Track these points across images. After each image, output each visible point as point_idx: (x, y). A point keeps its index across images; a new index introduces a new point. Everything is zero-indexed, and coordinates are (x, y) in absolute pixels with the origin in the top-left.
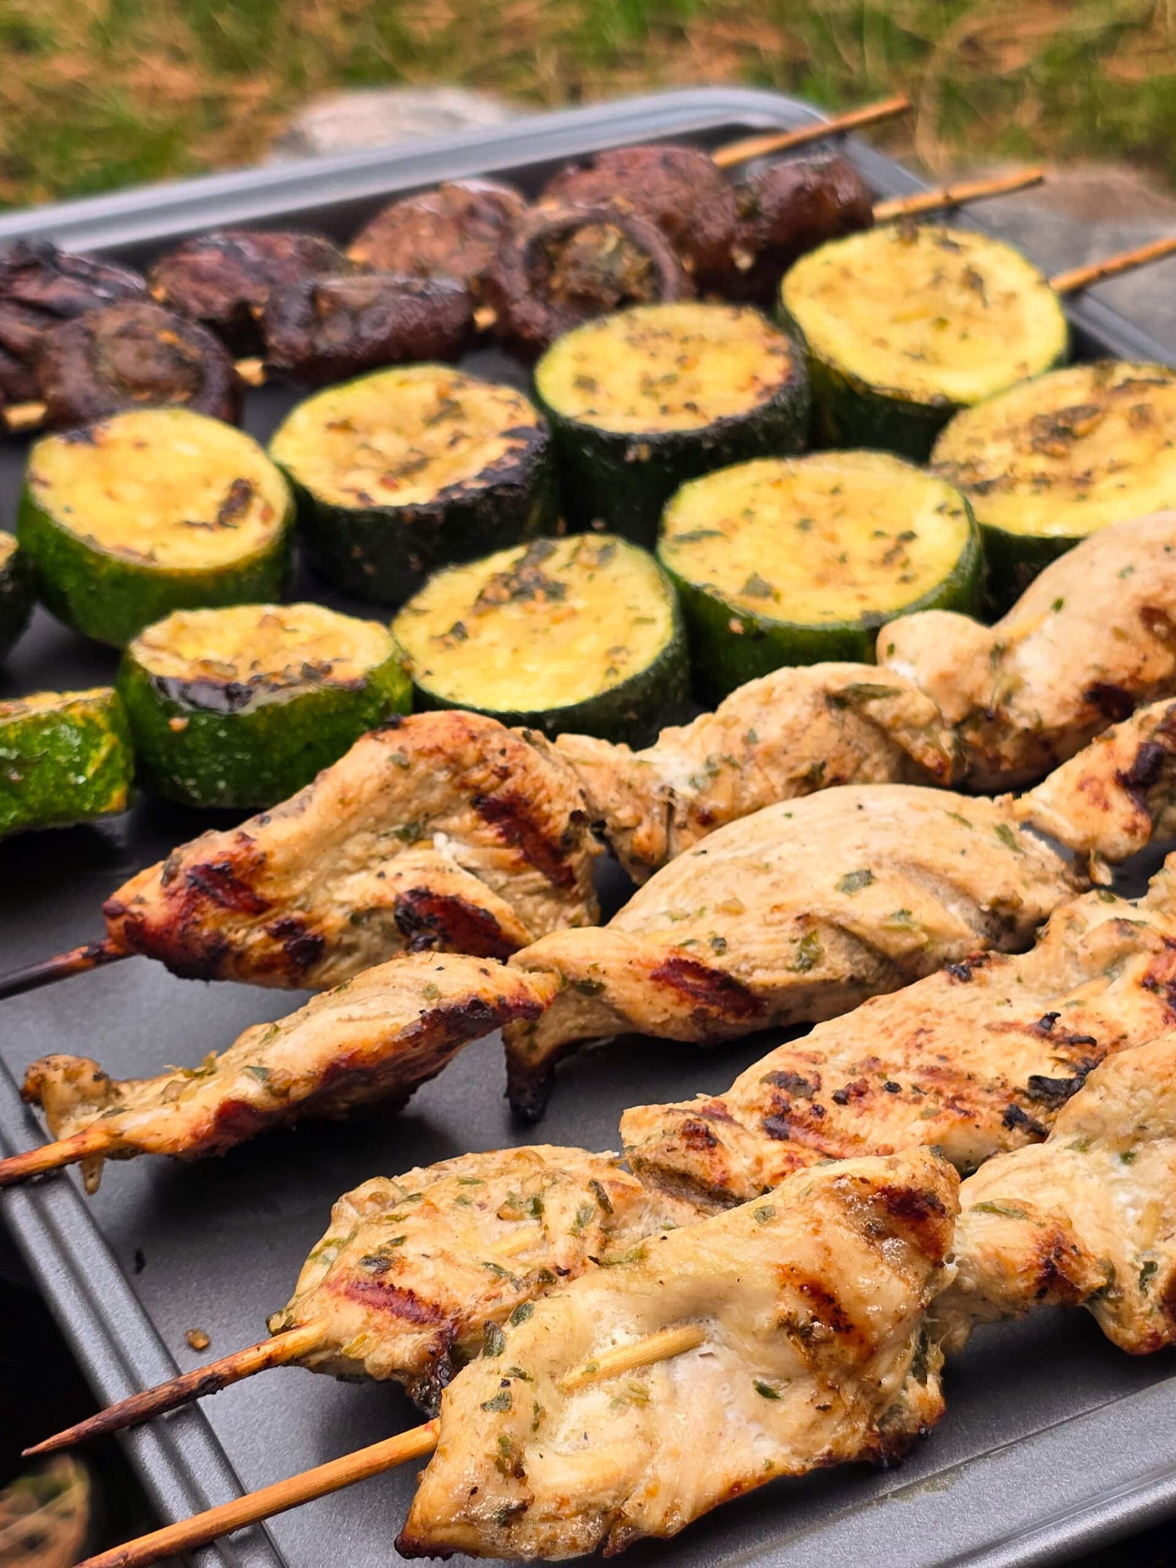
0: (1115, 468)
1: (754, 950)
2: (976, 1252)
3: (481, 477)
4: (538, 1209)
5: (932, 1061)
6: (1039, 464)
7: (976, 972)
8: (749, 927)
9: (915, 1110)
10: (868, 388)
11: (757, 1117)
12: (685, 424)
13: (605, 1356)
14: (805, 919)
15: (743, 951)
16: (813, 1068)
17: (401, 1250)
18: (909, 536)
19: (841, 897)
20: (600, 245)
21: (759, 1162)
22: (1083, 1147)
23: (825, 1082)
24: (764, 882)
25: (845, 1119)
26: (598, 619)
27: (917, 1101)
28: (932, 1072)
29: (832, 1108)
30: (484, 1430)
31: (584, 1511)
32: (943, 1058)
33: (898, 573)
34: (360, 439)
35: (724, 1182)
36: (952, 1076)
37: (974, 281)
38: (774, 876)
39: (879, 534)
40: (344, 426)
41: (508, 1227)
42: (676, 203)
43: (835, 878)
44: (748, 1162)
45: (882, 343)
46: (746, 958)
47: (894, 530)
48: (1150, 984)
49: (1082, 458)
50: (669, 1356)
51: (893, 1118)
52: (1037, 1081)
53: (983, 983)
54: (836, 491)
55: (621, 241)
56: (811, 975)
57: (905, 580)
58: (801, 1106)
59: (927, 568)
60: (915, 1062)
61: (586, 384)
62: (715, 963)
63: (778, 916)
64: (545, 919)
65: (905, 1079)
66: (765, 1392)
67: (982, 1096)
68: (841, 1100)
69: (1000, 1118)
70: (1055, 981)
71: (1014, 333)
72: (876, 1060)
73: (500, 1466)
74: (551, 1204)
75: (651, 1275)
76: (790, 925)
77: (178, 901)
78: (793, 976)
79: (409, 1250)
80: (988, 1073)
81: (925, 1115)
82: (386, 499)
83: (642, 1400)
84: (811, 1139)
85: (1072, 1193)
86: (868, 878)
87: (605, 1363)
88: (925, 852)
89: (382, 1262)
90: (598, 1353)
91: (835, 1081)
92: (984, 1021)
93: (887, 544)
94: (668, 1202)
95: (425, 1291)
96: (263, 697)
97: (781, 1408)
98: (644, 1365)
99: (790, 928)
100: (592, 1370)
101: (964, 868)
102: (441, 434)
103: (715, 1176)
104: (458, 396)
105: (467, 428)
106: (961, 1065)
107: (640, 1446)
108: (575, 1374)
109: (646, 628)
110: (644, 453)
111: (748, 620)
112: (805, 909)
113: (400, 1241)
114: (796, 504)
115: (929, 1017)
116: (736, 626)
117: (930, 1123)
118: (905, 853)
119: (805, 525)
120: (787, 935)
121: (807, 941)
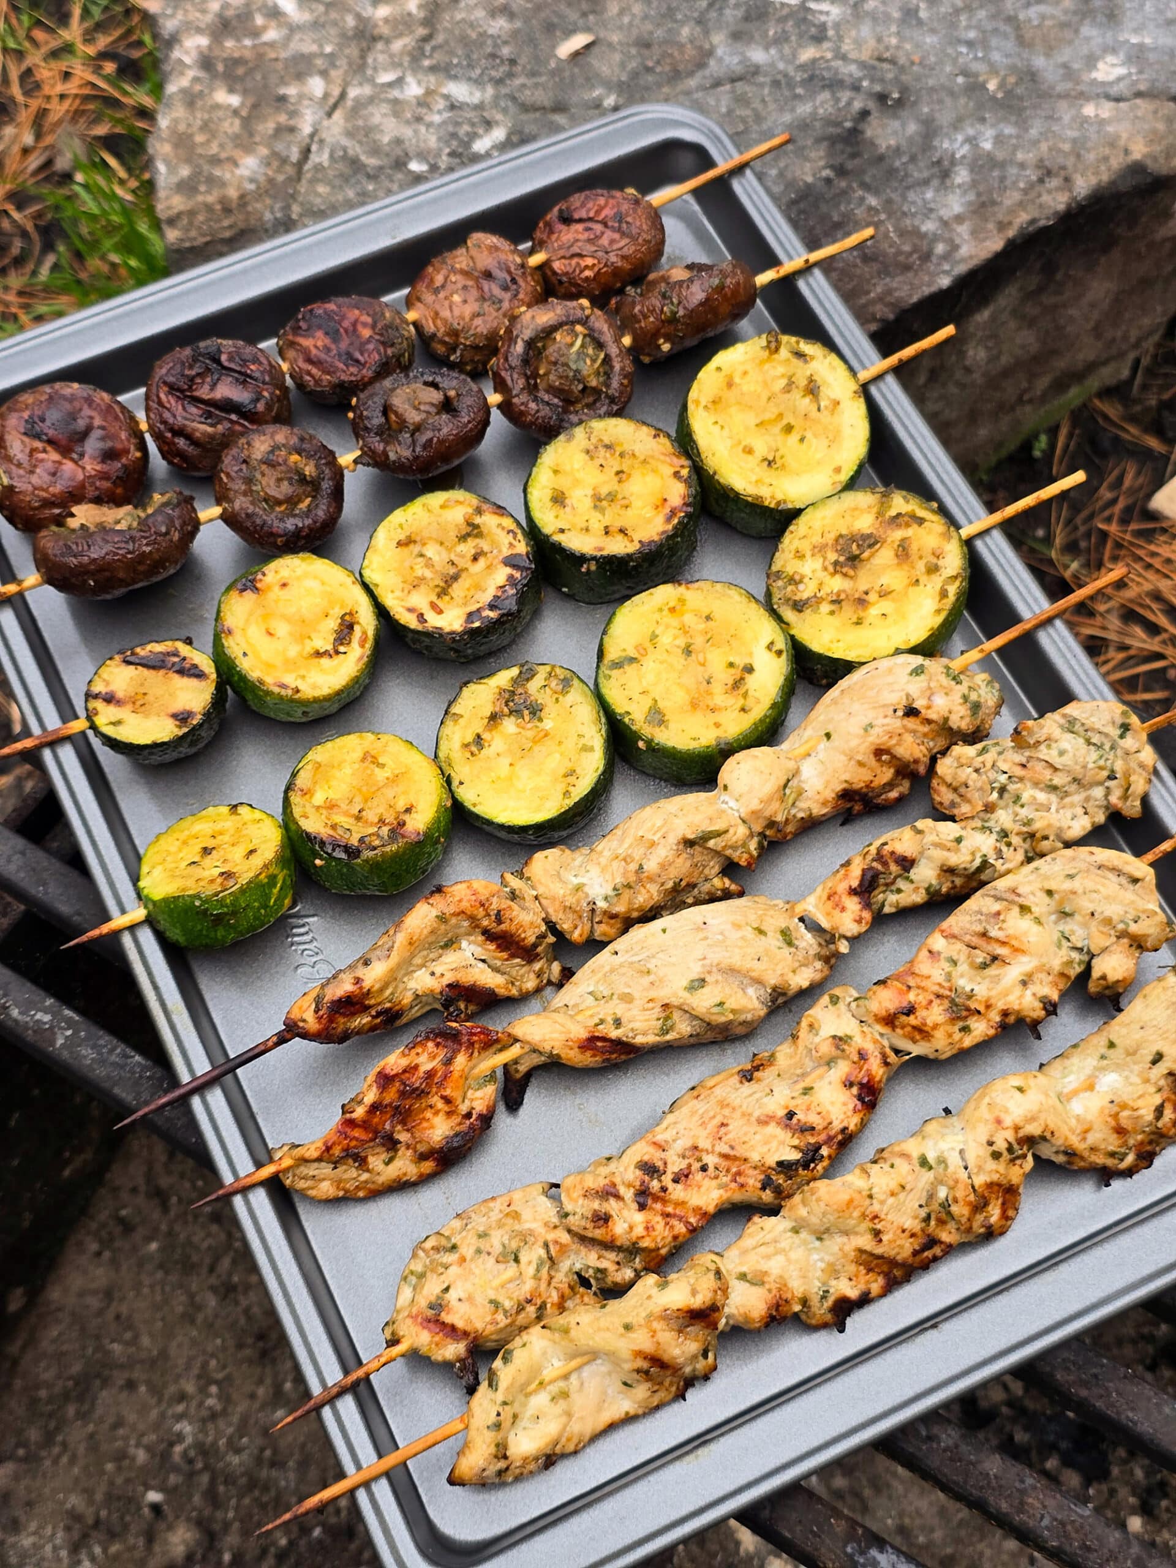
0: (884, 594)
1: (636, 1025)
2: (735, 1312)
3: (492, 607)
4: (517, 1260)
5: (725, 1149)
6: (836, 584)
7: (756, 1074)
8: (635, 1012)
9: (714, 1183)
10: (737, 494)
11: (632, 1190)
12: (618, 547)
13: (548, 1374)
14: (666, 1006)
15: (631, 1026)
16: (663, 1155)
17: (447, 1296)
18: (749, 669)
19: (686, 995)
20: (572, 345)
21: (631, 1228)
22: (796, 1231)
23: (669, 1166)
24: (646, 980)
25: (677, 1192)
26: (560, 743)
27: (716, 1177)
28: (726, 1157)
29: (671, 1186)
30: (488, 1440)
31: (536, 1459)
32: (732, 1148)
33: (741, 702)
34: (415, 549)
35: (612, 1241)
36: (735, 1158)
37: (812, 389)
38: (652, 978)
39: (731, 665)
40: (406, 543)
41: (501, 1266)
42: (623, 257)
43: (685, 983)
44: (626, 1226)
45: (749, 451)
46: (632, 1030)
47: (740, 662)
48: (849, 1084)
49: (864, 581)
50: (579, 1368)
51: (703, 1189)
52: (780, 1164)
53: (759, 1080)
54: (708, 618)
55: (585, 336)
56: (668, 1037)
57: (743, 710)
58: (655, 1185)
59: (758, 701)
60: (718, 1149)
61: (559, 499)
62: (614, 1034)
63: (651, 1005)
64: (522, 976)
65: (711, 1160)
66: (625, 1384)
67: (751, 1172)
68: (676, 1181)
69: (759, 1185)
70: (799, 1071)
71: (834, 439)
72: (696, 1148)
73: (496, 1457)
74: (524, 1257)
75: (571, 1341)
76: (658, 1009)
77: (324, 1021)
78: (658, 1039)
79: (452, 1296)
80: (755, 1157)
81: (720, 1187)
82: (434, 621)
83: (565, 1395)
84: (658, 1206)
85: (789, 1260)
86: (702, 982)
87: (547, 1379)
88: (736, 961)
89: (437, 1306)
90: (545, 1372)
91: (676, 1165)
92: (757, 1114)
93: (736, 673)
94: (583, 1250)
95: (460, 1324)
96: (367, 854)
97: (634, 1391)
98: (566, 1377)
99: (657, 1012)
100: (541, 1383)
101: (758, 969)
102: (468, 548)
103: (609, 1238)
104: (478, 520)
105: (485, 546)
106: (740, 1152)
107: (564, 1419)
108: (533, 1386)
109: (588, 754)
110: (593, 567)
111: (649, 742)
112: (666, 1001)
113: (447, 1289)
114: (684, 630)
115: (726, 1112)
116: (641, 744)
117: (722, 1191)
118: (726, 963)
119: (688, 651)
120: (655, 1016)
121: (667, 1018)
